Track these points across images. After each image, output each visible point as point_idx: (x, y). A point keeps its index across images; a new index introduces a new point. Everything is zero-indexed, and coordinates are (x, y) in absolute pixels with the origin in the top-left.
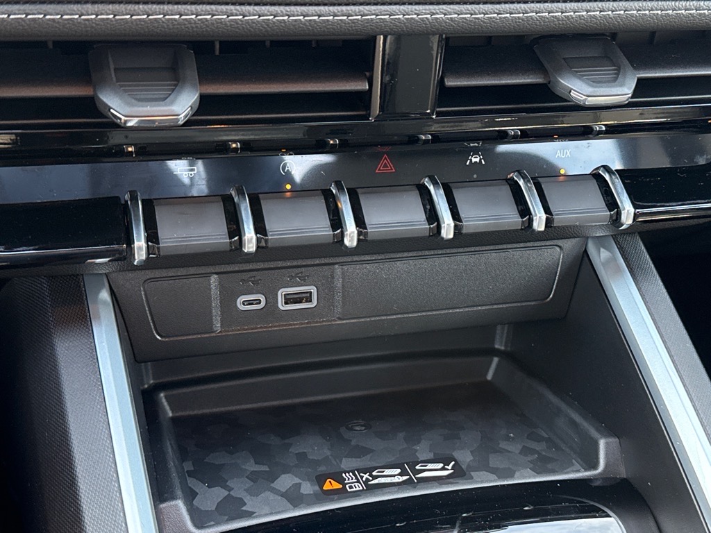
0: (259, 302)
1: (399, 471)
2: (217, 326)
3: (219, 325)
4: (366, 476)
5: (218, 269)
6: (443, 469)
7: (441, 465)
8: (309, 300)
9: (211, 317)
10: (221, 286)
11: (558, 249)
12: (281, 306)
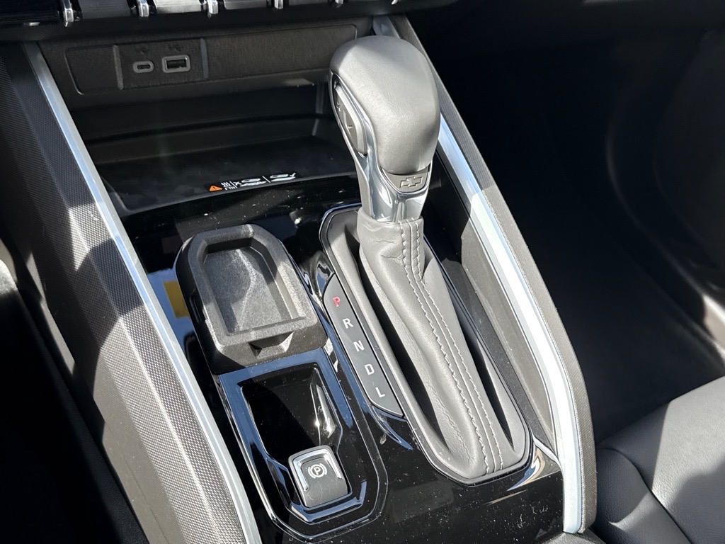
0: (148, 66)
1: (259, 179)
2: (121, 85)
3: (122, 84)
4: (237, 183)
5: (118, 41)
6: (289, 177)
7: (287, 175)
8: (184, 65)
9: (116, 78)
10: (122, 54)
11: (354, 27)
12: (165, 70)
